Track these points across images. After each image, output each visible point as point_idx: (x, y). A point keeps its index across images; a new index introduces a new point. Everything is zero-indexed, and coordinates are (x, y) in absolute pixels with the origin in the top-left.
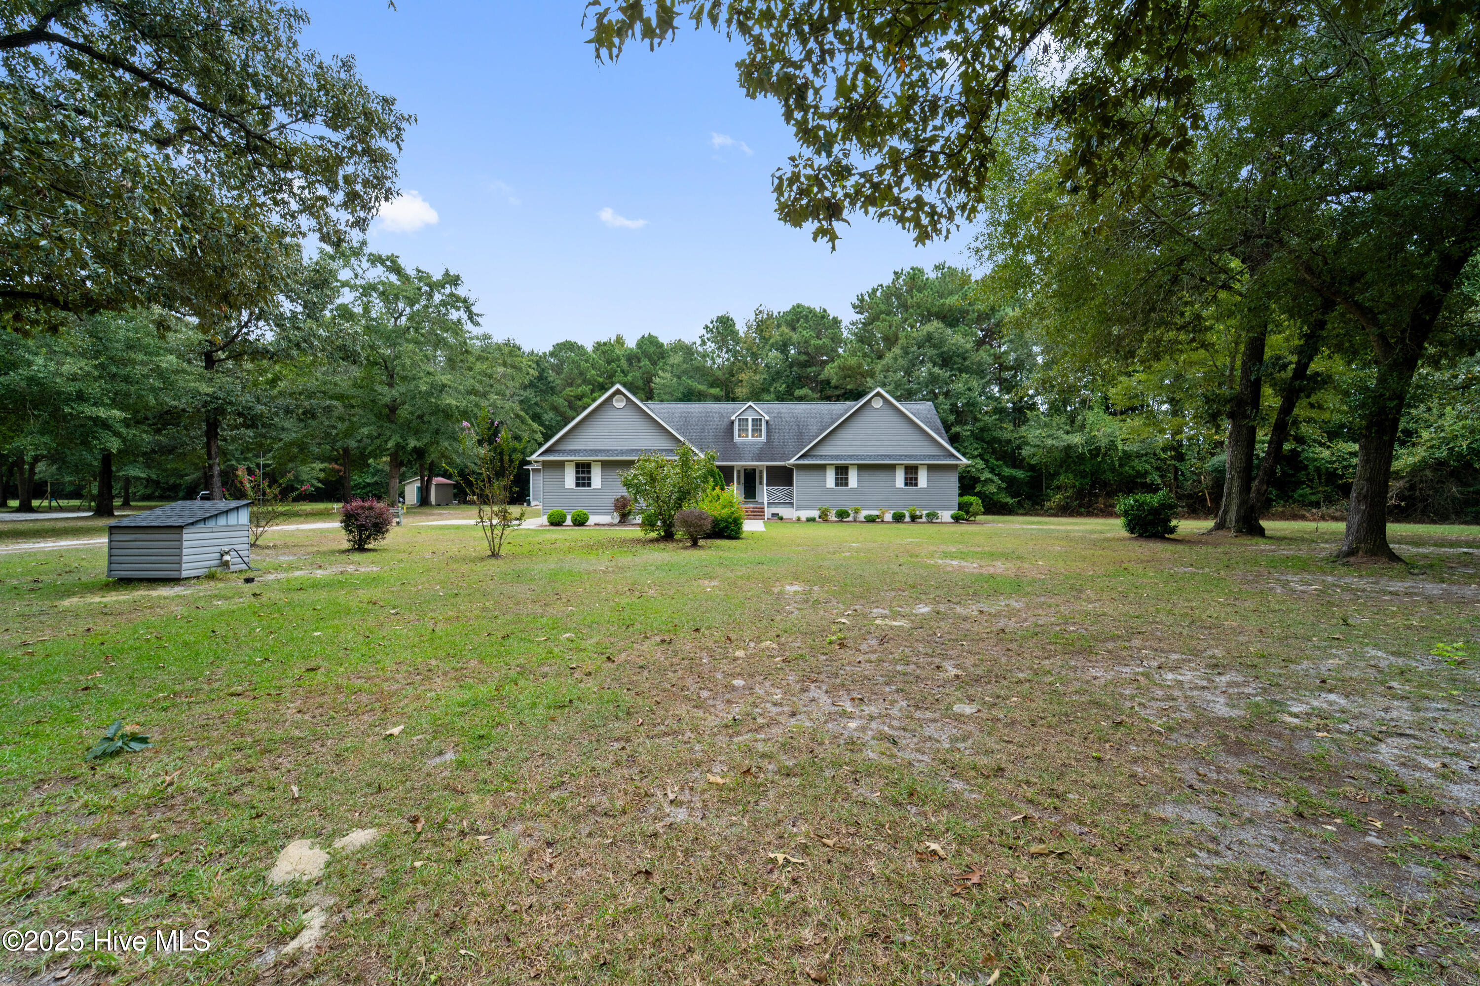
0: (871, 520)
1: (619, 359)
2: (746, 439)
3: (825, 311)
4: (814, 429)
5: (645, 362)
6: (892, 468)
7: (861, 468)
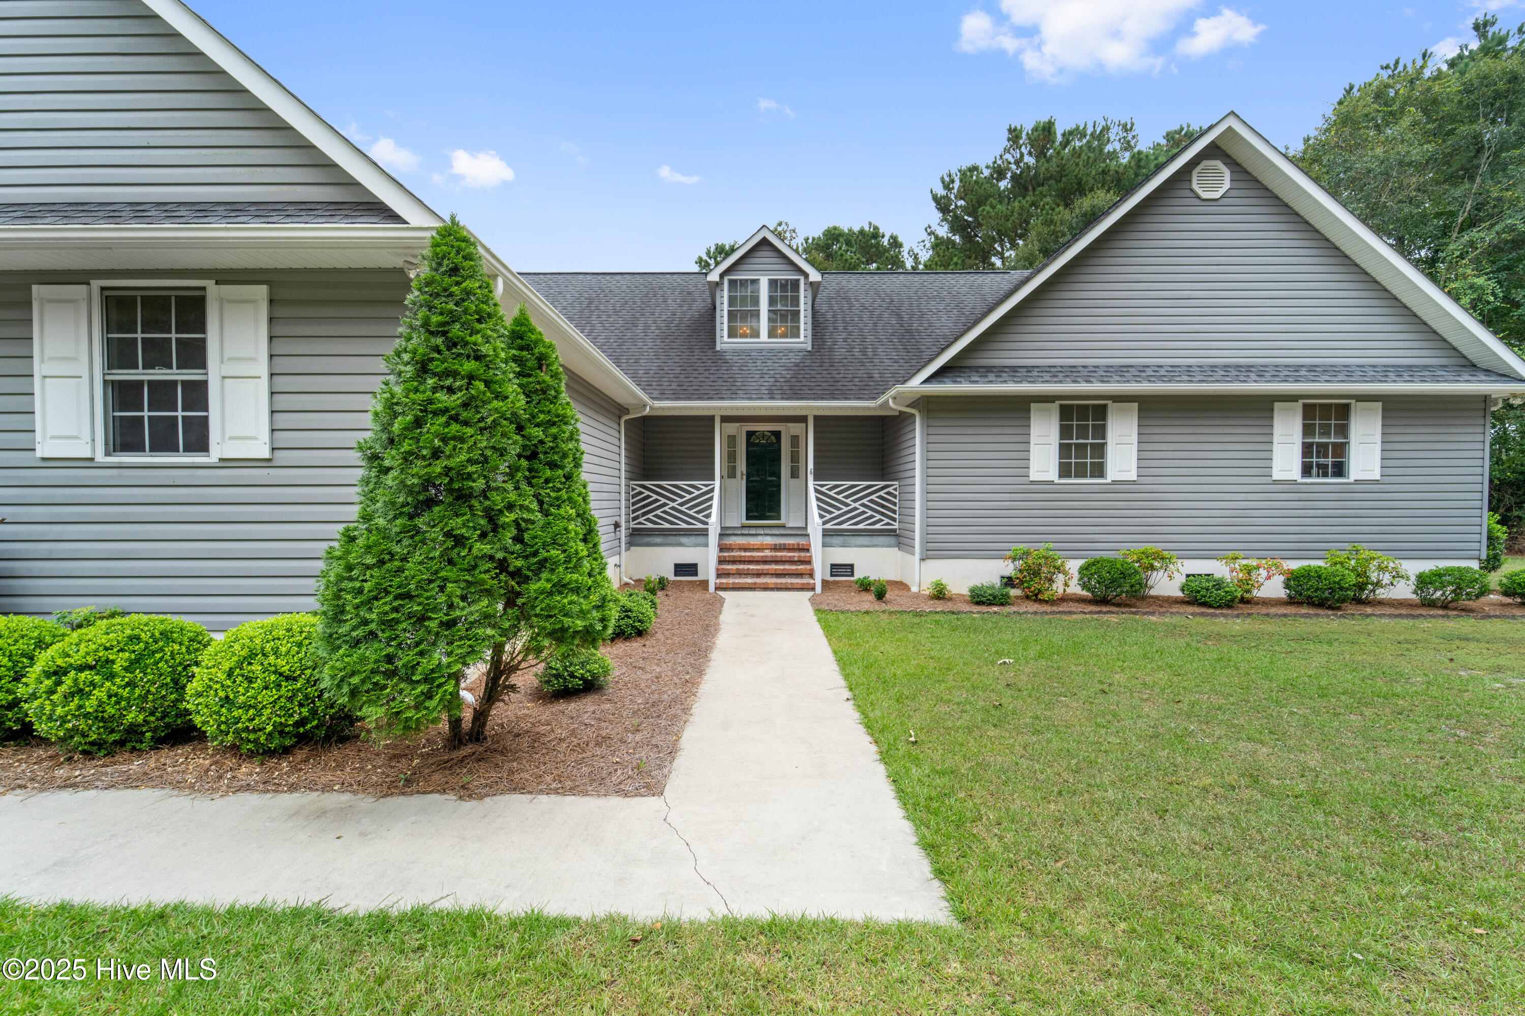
2: (754, 341)
3: (876, 228)
6: (1261, 410)
7: (1152, 411)
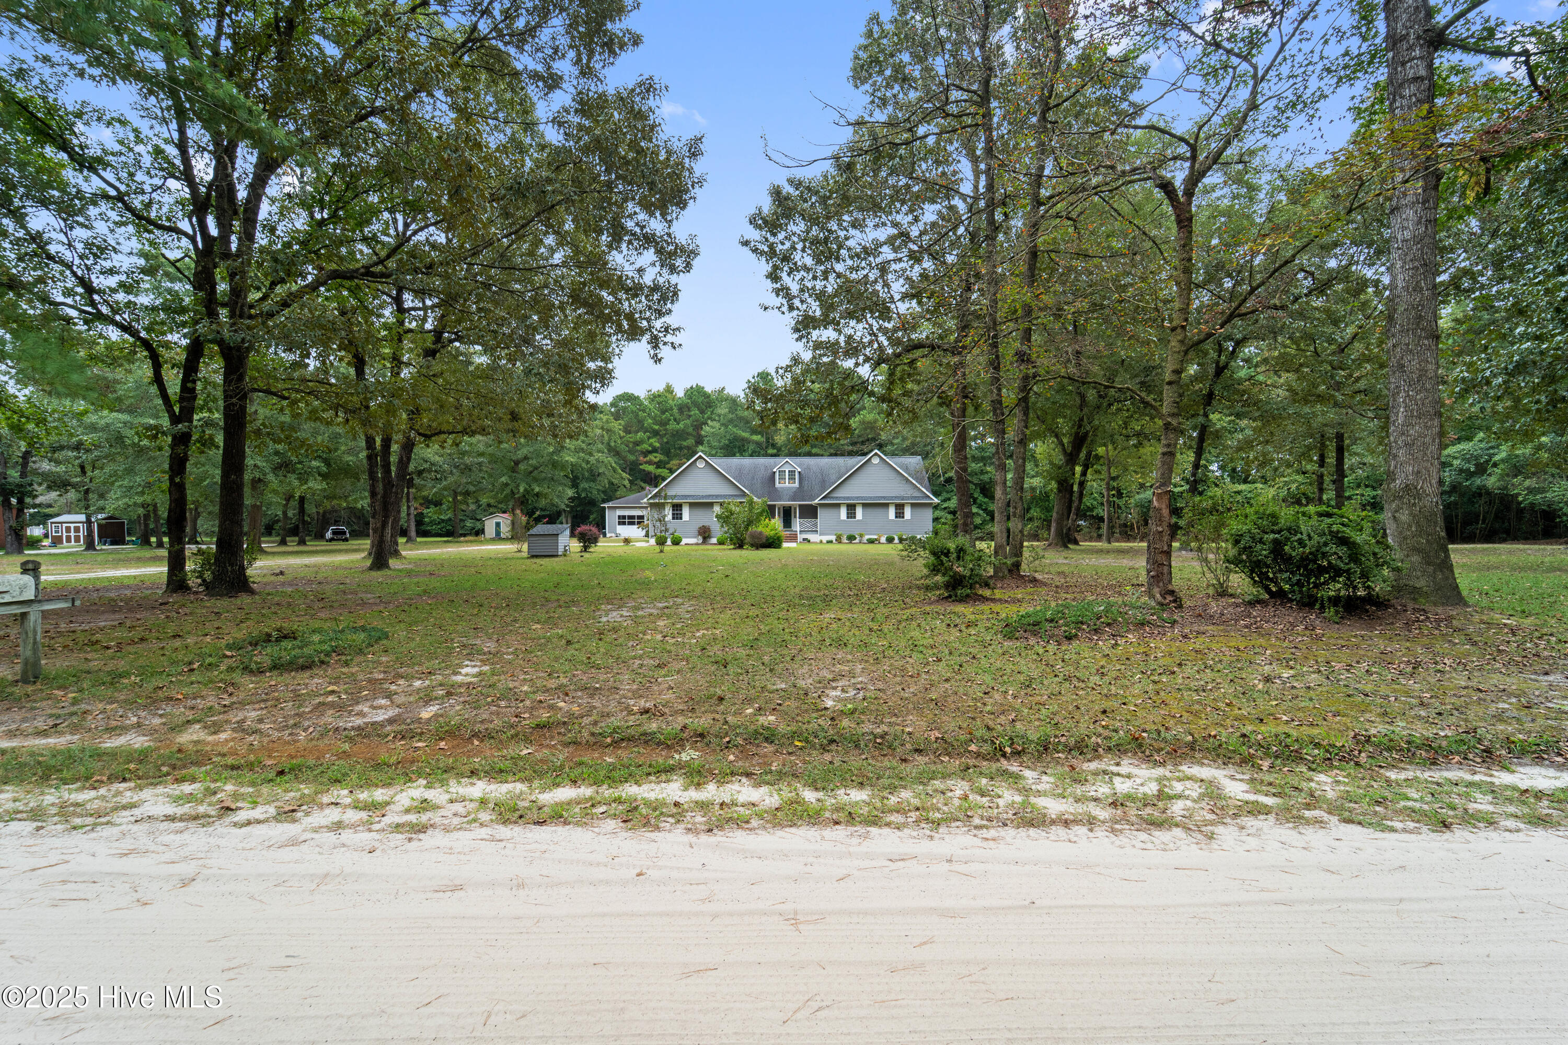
0: (871, 542)
1: (672, 409)
2: (785, 485)
4: (833, 477)
5: (695, 412)
6: (886, 505)
7: (865, 505)
